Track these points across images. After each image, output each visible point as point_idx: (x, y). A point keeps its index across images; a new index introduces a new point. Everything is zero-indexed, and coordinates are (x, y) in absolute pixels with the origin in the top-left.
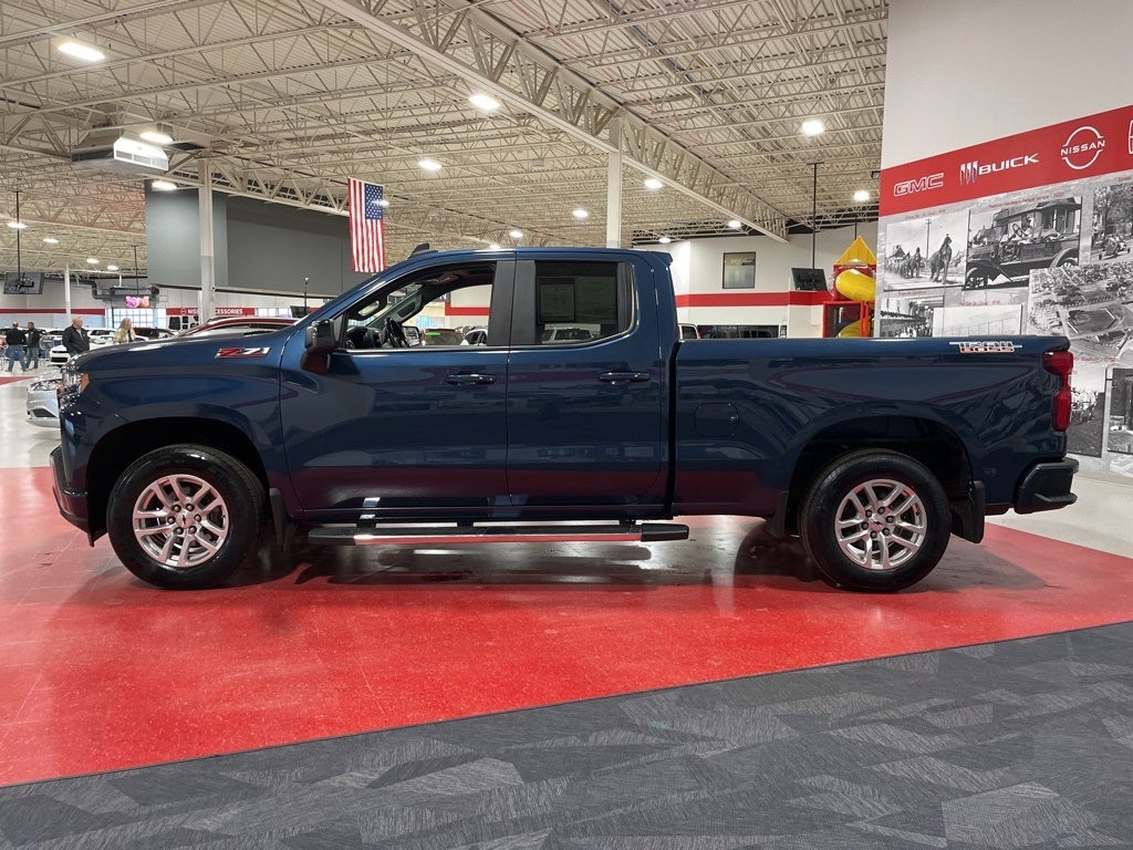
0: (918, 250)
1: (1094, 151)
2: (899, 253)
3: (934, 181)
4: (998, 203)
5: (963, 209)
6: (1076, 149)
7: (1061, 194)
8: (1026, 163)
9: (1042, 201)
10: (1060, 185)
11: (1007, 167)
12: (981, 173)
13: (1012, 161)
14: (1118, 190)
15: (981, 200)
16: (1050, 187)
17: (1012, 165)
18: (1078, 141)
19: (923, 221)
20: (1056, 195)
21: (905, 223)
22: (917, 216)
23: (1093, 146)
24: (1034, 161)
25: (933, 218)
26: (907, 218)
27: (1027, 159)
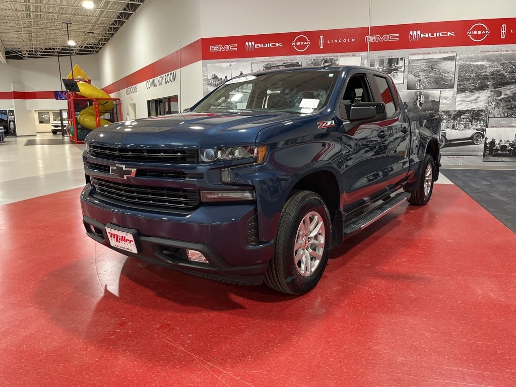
0: (226, 77)
2: (215, 77)
4: (265, 60)
5: (248, 61)
7: (293, 60)
8: (277, 46)
9: (285, 62)
10: (292, 56)
13: (271, 44)
14: (316, 61)
15: (257, 58)
16: (288, 57)
19: (228, 64)
20: (291, 60)
21: (218, 64)
22: (224, 62)
23: (305, 43)
25: (233, 64)
26: (218, 62)
27: (277, 45)
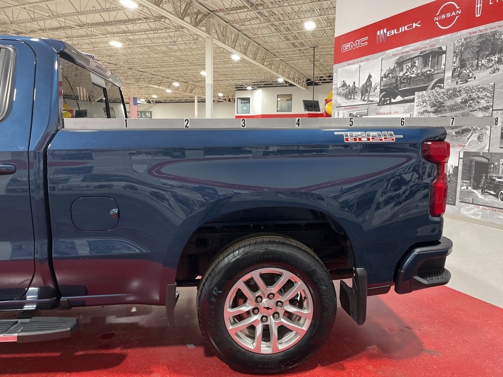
0: (354, 83)
1: (454, 17)
2: (344, 85)
3: (362, 42)
4: (398, 53)
5: (378, 57)
6: (443, 17)
7: (433, 45)
8: (414, 27)
9: (423, 50)
10: (433, 39)
11: (403, 30)
12: (388, 35)
13: (406, 27)
14: (469, 40)
15: (388, 52)
16: (428, 41)
17: (406, 29)
18: (444, 11)
19: (357, 66)
20: (431, 46)
21: (347, 68)
22: (354, 63)
23: (454, 14)
24: (419, 26)
25: (362, 64)
26: (349, 65)
27: (414, 25)
